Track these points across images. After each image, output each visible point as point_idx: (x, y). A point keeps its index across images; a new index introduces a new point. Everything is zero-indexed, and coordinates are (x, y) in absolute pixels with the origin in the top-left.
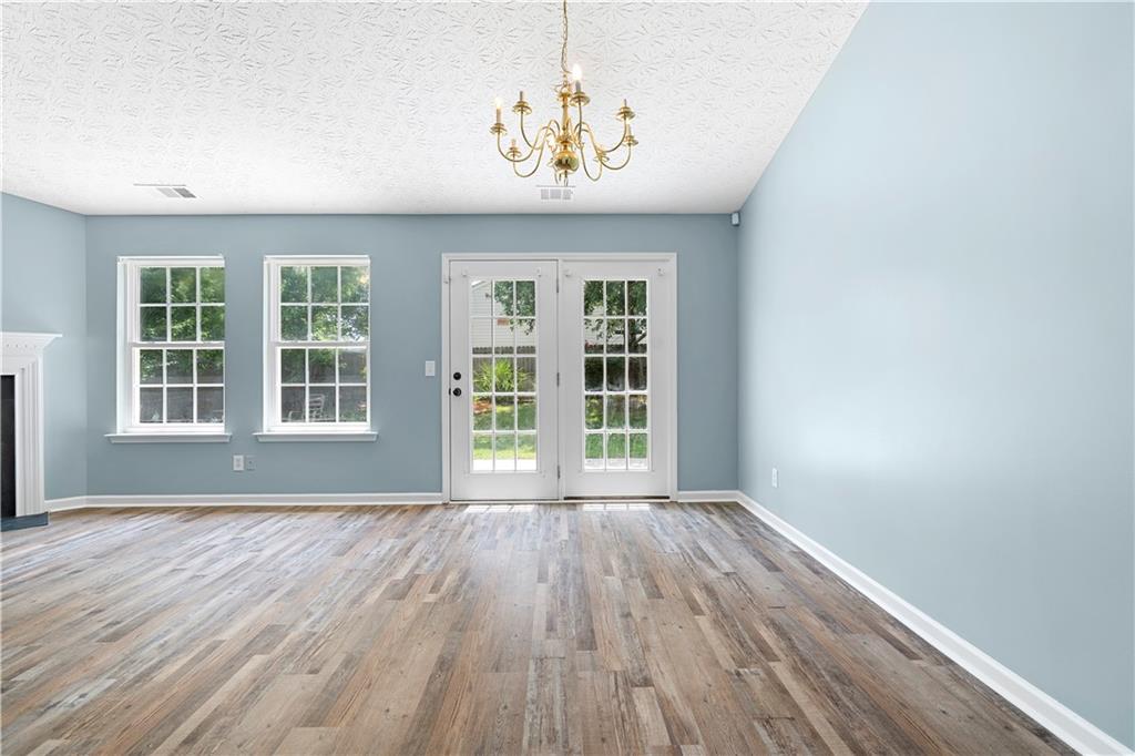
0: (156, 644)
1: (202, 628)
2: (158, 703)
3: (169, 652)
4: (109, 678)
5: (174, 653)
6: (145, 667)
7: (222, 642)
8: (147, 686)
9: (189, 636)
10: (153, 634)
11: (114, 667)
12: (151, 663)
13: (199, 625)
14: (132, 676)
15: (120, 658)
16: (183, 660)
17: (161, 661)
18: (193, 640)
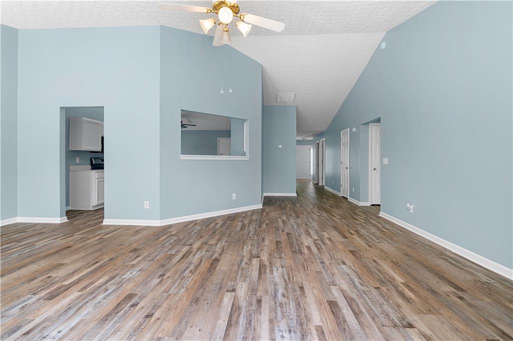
0: (109, 291)
1: (86, 300)
2: (106, 270)
3: (103, 287)
4: (125, 278)
5: (101, 286)
6: (112, 282)
7: (79, 291)
8: (110, 275)
9: (94, 295)
10: (112, 297)
11: (125, 282)
12: (110, 283)
13: (87, 302)
14: (117, 278)
15: (123, 286)
16: (97, 284)
17: (106, 283)
18: (92, 293)
